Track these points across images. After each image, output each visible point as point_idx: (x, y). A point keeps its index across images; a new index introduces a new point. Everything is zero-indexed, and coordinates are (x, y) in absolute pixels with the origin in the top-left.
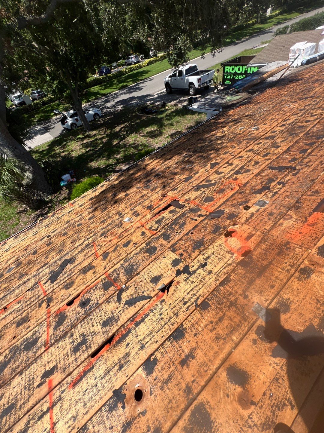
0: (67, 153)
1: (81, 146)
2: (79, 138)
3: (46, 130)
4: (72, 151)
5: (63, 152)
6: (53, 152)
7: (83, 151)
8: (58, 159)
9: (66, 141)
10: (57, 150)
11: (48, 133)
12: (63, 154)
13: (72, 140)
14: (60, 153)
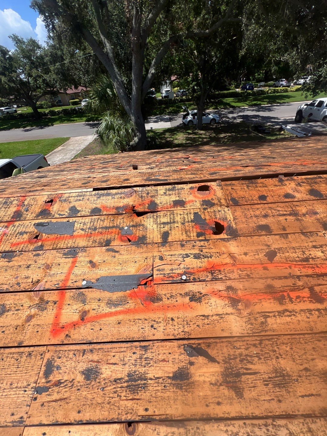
0: (172, 139)
1: (185, 138)
2: (188, 133)
3: (170, 120)
4: (176, 139)
5: (170, 138)
6: (163, 136)
7: (184, 142)
8: (163, 141)
9: (178, 131)
10: (167, 135)
11: (170, 122)
12: (169, 139)
13: (181, 132)
14: (168, 137)
